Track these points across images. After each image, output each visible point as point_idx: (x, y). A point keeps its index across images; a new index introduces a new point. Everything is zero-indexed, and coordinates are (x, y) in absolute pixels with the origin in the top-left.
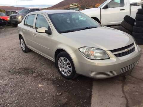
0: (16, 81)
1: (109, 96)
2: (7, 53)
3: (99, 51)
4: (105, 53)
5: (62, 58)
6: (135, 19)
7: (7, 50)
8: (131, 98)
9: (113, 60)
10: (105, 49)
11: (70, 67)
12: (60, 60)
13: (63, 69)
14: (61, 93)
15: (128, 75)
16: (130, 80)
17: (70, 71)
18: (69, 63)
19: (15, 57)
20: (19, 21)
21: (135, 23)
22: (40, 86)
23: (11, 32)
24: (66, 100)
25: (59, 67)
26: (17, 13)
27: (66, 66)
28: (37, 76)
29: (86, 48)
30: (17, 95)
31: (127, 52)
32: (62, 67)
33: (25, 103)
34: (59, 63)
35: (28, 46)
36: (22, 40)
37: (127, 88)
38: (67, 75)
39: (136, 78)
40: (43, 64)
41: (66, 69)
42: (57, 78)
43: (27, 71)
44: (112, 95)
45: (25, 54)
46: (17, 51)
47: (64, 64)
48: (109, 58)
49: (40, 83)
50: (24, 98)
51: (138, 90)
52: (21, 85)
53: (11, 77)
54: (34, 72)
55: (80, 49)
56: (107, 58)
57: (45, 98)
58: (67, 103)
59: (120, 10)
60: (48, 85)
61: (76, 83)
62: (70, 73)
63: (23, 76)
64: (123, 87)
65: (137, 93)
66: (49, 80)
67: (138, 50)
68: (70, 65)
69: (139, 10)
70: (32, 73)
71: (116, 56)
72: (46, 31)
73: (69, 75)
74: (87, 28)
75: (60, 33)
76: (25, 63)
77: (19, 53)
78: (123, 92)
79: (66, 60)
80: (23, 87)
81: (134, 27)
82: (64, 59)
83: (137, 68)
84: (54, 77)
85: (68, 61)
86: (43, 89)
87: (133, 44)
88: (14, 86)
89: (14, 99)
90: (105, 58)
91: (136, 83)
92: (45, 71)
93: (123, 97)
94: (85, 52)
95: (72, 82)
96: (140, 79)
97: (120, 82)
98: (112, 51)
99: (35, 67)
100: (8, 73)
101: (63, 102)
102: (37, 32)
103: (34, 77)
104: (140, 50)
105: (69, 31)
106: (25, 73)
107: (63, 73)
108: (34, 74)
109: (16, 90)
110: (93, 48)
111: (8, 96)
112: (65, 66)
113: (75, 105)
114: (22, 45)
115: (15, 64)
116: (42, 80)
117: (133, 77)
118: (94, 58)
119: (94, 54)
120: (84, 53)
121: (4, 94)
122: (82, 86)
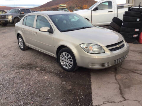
0: (22, 75)
1: (105, 83)
2: (5, 51)
3: (96, 47)
4: (101, 48)
5: (64, 53)
6: (122, 20)
7: (4, 49)
8: (123, 84)
9: (108, 53)
10: (101, 45)
11: (71, 61)
12: (62, 55)
13: (65, 63)
14: (65, 82)
15: (119, 67)
16: (120, 71)
17: (71, 65)
18: (70, 57)
19: (14, 54)
20: (9, 21)
21: (122, 24)
22: (46, 77)
23: (3, 31)
24: (71, 87)
25: (61, 61)
26: (6, 12)
27: (68, 60)
28: (40, 70)
29: (86, 44)
30: (26, 85)
31: (119, 47)
32: (63, 61)
33: (36, 91)
34: (61, 58)
35: (27, 44)
36: (20, 39)
37: (119, 77)
38: (68, 68)
39: (125, 69)
40: (44, 60)
41: (67, 62)
42: (59, 71)
43: (30, 66)
44: (108, 82)
45: (24, 52)
46: (14, 49)
47: (65, 59)
48: (105, 52)
49: (45, 75)
50: (34, 87)
51: (127, 78)
52: (28, 77)
53: (16, 71)
54: (37, 67)
55: (81, 45)
56: (103, 52)
57: (52, 86)
58: (72, 89)
59: (109, 12)
60: (52, 77)
61: (76, 74)
62: (71, 66)
63: (28, 71)
64: (115, 76)
65: (127, 80)
66: (52, 73)
67: (127, 46)
68: (72, 59)
69: (126, 12)
70: (36, 68)
71: (111, 51)
72: (48, 30)
73: (70, 68)
74: (84, 28)
75: (61, 32)
76: (26, 60)
77: (18, 51)
78: (116, 79)
79: (68, 55)
80: (30, 79)
81: (122, 27)
82: (66, 55)
83: (126, 61)
84: (56, 71)
85: (70, 56)
86: (49, 80)
87: (122, 41)
88: (22, 78)
89: (25, 88)
90: (101, 52)
91: (125, 73)
92: (47, 65)
93: (116, 83)
94: (85, 47)
95: (73, 74)
96: (129, 70)
97: (113, 72)
98: (107, 46)
99: (36, 63)
100: (13, 69)
101: (68, 89)
102: (40, 31)
103: (38, 70)
104: (128, 46)
105: (69, 30)
106: (29, 68)
107: (64, 67)
108: (37, 68)
109: (24, 81)
110: (91, 44)
111: (19, 86)
112: (66, 60)
113: (79, 90)
114: (19, 43)
115: (17, 61)
116: (47, 73)
117: (123, 68)
118: (93, 53)
119: (93, 49)
120: (84, 49)
121: (15, 85)
122: (82, 77)
